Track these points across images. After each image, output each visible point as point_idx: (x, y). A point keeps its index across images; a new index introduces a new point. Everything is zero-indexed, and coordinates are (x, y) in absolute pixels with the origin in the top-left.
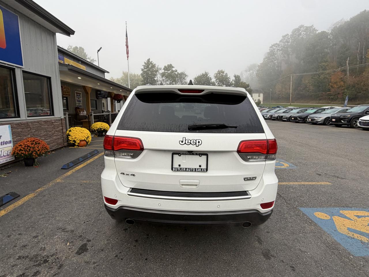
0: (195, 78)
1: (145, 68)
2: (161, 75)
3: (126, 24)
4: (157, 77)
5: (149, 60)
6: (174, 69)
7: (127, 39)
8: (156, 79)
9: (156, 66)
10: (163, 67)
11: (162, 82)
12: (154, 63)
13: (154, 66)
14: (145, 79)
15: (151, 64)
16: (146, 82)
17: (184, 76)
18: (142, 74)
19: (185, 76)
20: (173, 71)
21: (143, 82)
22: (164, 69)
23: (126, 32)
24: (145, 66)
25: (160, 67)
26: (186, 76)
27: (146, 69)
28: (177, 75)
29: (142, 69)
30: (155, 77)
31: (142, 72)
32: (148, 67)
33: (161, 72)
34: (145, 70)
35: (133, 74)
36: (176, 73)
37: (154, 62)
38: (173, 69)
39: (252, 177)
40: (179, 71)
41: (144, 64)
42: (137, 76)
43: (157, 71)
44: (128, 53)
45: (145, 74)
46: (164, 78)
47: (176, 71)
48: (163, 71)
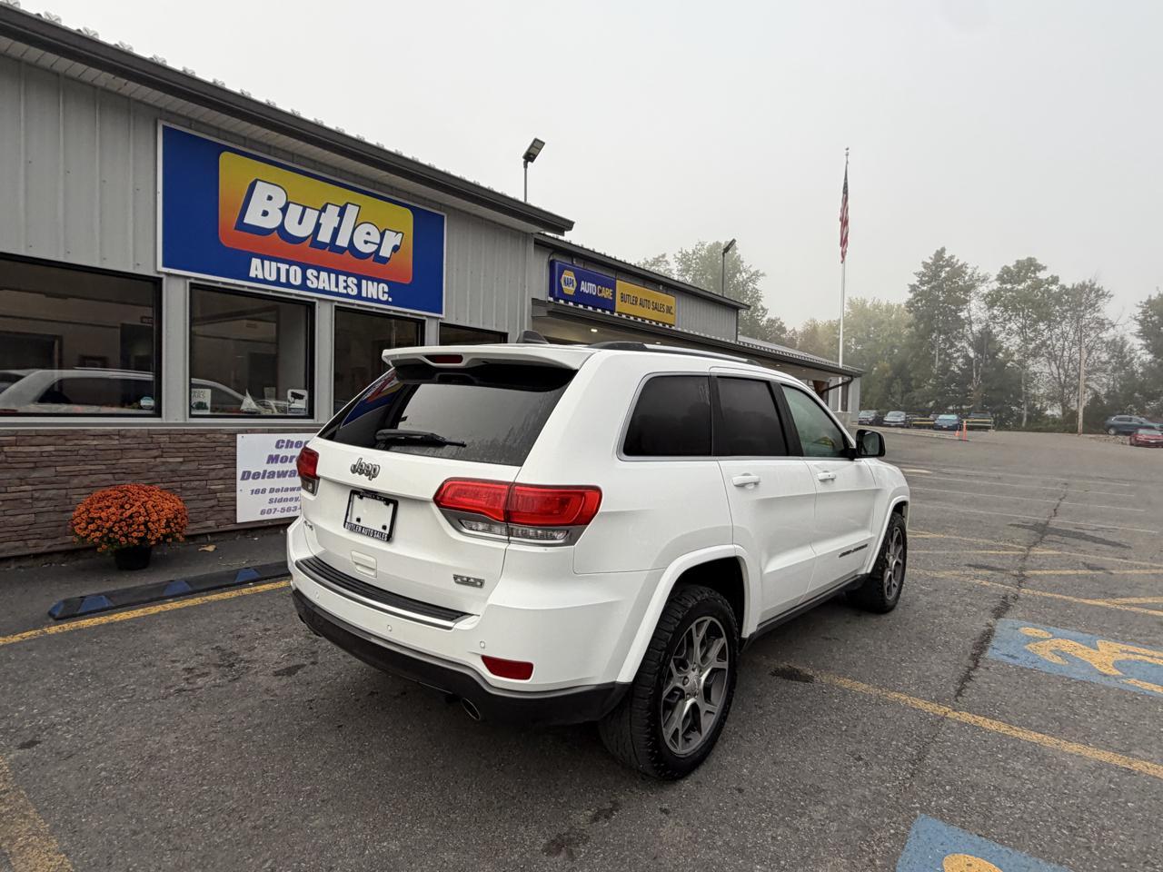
0: (1149, 302)
1: (922, 283)
2: (985, 299)
3: (847, 155)
4: (969, 311)
5: (940, 253)
6: (1042, 275)
7: (845, 200)
8: (963, 315)
9: (969, 271)
10: (995, 272)
11: (988, 326)
12: (960, 264)
13: (958, 271)
14: (920, 318)
15: (949, 266)
16: (925, 327)
17: (1093, 295)
18: (910, 304)
19: (1097, 296)
20: (1038, 284)
21: (913, 329)
22: (1000, 278)
23: (846, 179)
24: (924, 275)
25: (981, 272)
26: (1100, 294)
27: (928, 282)
28: (1058, 298)
29: (911, 286)
30: (961, 311)
31: (911, 296)
32: (935, 276)
33: (986, 291)
34: (925, 288)
35: (885, 303)
36: (1054, 288)
37: (960, 259)
38: (1038, 274)
39: (475, 579)
40: (1069, 281)
41: (923, 270)
42: (897, 310)
43: (969, 288)
44: (844, 242)
45: (921, 300)
46: (995, 312)
47: (1055, 280)
48: (996, 285)
